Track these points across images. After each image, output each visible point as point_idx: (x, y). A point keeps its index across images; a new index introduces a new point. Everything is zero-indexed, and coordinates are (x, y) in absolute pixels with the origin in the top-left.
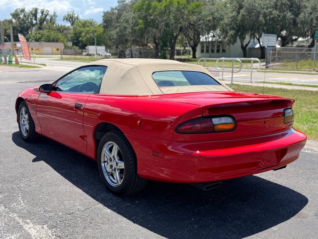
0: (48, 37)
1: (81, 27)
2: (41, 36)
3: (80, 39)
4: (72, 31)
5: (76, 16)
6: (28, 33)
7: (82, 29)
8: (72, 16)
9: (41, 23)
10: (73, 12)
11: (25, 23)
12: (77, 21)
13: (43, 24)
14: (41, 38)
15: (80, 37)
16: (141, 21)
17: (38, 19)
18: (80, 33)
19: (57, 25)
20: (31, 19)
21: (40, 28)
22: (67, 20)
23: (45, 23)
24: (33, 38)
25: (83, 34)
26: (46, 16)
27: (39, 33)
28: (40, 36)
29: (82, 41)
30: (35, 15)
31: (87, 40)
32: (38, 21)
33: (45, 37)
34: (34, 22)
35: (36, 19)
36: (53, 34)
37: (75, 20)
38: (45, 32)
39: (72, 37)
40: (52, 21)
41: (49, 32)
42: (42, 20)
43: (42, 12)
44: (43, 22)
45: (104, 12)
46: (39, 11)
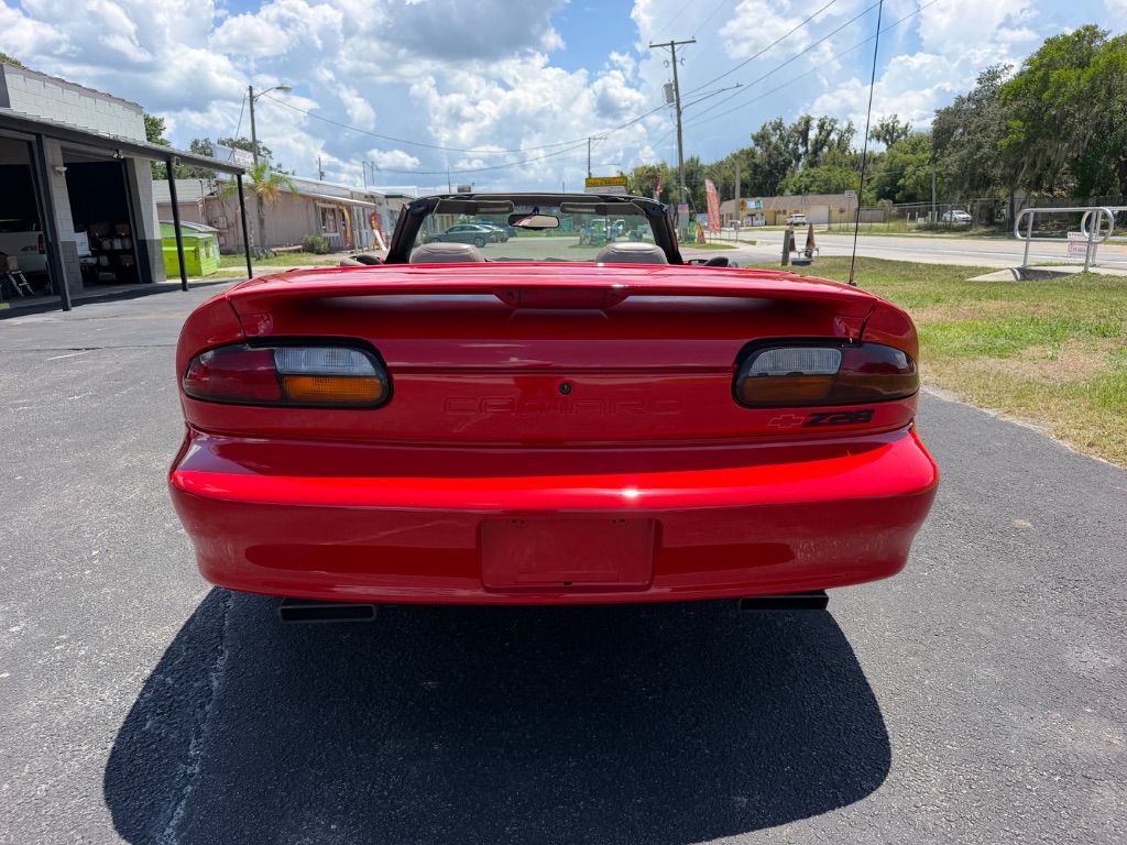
0: (827, 181)
1: (906, 153)
2: (812, 182)
3: (901, 181)
4: (882, 166)
5: (902, 125)
6: (785, 175)
7: (910, 157)
8: (893, 127)
9: (815, 153)
10: (896, 116)
11: (780, 154)
12: (903, 137)
13: (820, 153)
14: (810, 186)
15: (901, 175)
16: (1016, 124)
17: (809, 143)
18: (903, 168)
19: (852, 152)
20: (796, 144)
21: (812, 164)
22: (878, 139)
23: (825, 150)
24: (792, 187)
25: (910, 169)
26: (829, 134)
27: (808, 175)
28: (807, 180)
29: (903, 187)
30: (804, 134)
31: (917, 183)
32: (810, 148)
33: (818, 183)
34: (801, 150)
35: (805, 142)
36: (837, 175)
37: (898, 137)
38: (821, 172)
39: (880, 178)
40: (842, 145)
41: (829, 170)
42: (819, 145)
43: (821, 127)
44: (821, 149)
45: (938, 112)
46: (815, 124)
